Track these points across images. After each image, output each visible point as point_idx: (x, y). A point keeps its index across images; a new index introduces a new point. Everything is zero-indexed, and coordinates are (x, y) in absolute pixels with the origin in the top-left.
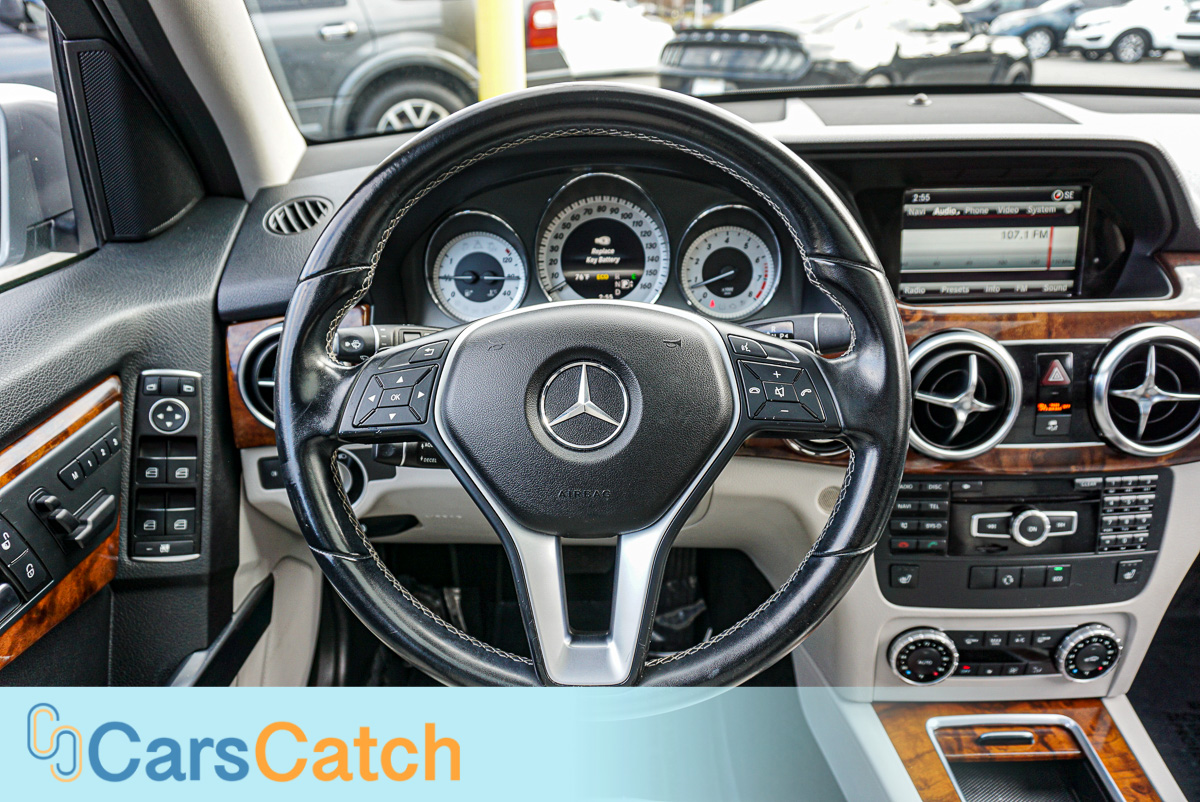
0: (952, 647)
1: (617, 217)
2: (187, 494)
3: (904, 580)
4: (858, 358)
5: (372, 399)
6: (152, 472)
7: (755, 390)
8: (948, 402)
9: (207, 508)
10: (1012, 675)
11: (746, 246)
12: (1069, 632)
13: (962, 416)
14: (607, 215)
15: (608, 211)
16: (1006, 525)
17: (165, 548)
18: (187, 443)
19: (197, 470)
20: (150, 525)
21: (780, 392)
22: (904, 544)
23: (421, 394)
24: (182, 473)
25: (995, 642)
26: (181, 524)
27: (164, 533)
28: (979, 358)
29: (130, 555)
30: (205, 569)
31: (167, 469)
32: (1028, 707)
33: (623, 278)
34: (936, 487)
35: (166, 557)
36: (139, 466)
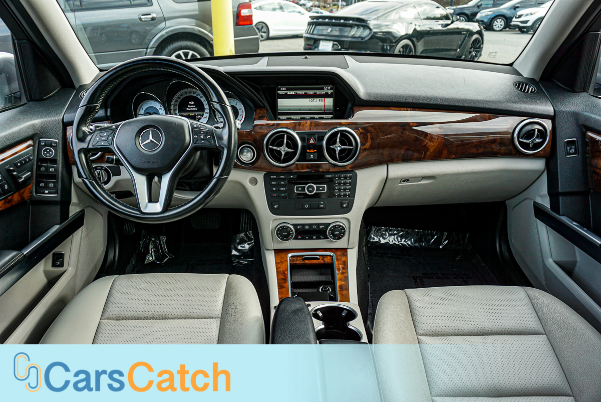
0: (293, 228)
1: (195, 95)
2: (54, 176)
3: (275, 207)
4: (223, 130)
5: (98, 139)
6: (43, 169)
7: (196, 136)
8: (278, 149)
9: (60, 181)
10: (314, 239)
11: (236, 105)
12: (330, 224)
13: (283, 153)
14: (192, 94)
15: (192, 93)
16: (303, 189)
17: (47, 192)
18: (54, 161)
19: (56, 170)
20: (42, 185)
21: (202, 137)
22: (275, 195)
23: (110, 138)
24: (52, 170)
25: (307, 227)
26: (51, 185)
27: (47, 187)
28: (287, 136)
29: (36, 193)
30: (59, 199)
31: (47, 169)
32: (322, 250)
33: (198, 115)
34: (283, 177)
35: (47, 195)
36: (39, 167)
